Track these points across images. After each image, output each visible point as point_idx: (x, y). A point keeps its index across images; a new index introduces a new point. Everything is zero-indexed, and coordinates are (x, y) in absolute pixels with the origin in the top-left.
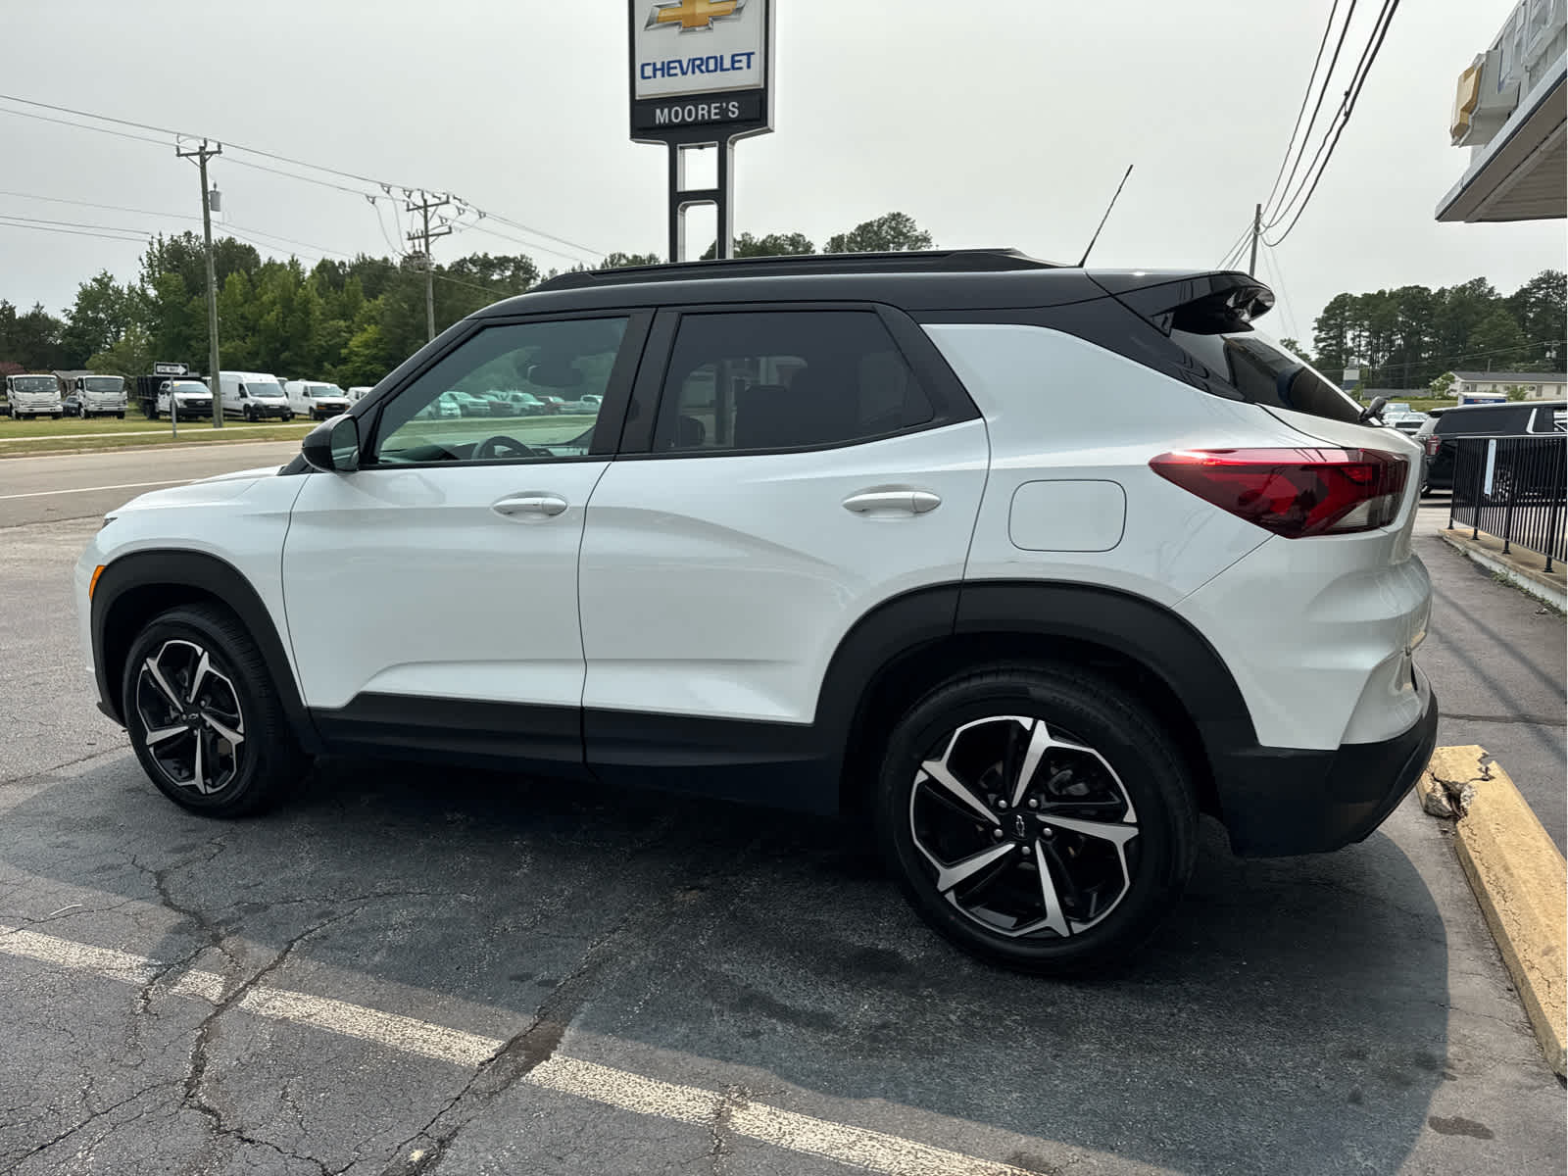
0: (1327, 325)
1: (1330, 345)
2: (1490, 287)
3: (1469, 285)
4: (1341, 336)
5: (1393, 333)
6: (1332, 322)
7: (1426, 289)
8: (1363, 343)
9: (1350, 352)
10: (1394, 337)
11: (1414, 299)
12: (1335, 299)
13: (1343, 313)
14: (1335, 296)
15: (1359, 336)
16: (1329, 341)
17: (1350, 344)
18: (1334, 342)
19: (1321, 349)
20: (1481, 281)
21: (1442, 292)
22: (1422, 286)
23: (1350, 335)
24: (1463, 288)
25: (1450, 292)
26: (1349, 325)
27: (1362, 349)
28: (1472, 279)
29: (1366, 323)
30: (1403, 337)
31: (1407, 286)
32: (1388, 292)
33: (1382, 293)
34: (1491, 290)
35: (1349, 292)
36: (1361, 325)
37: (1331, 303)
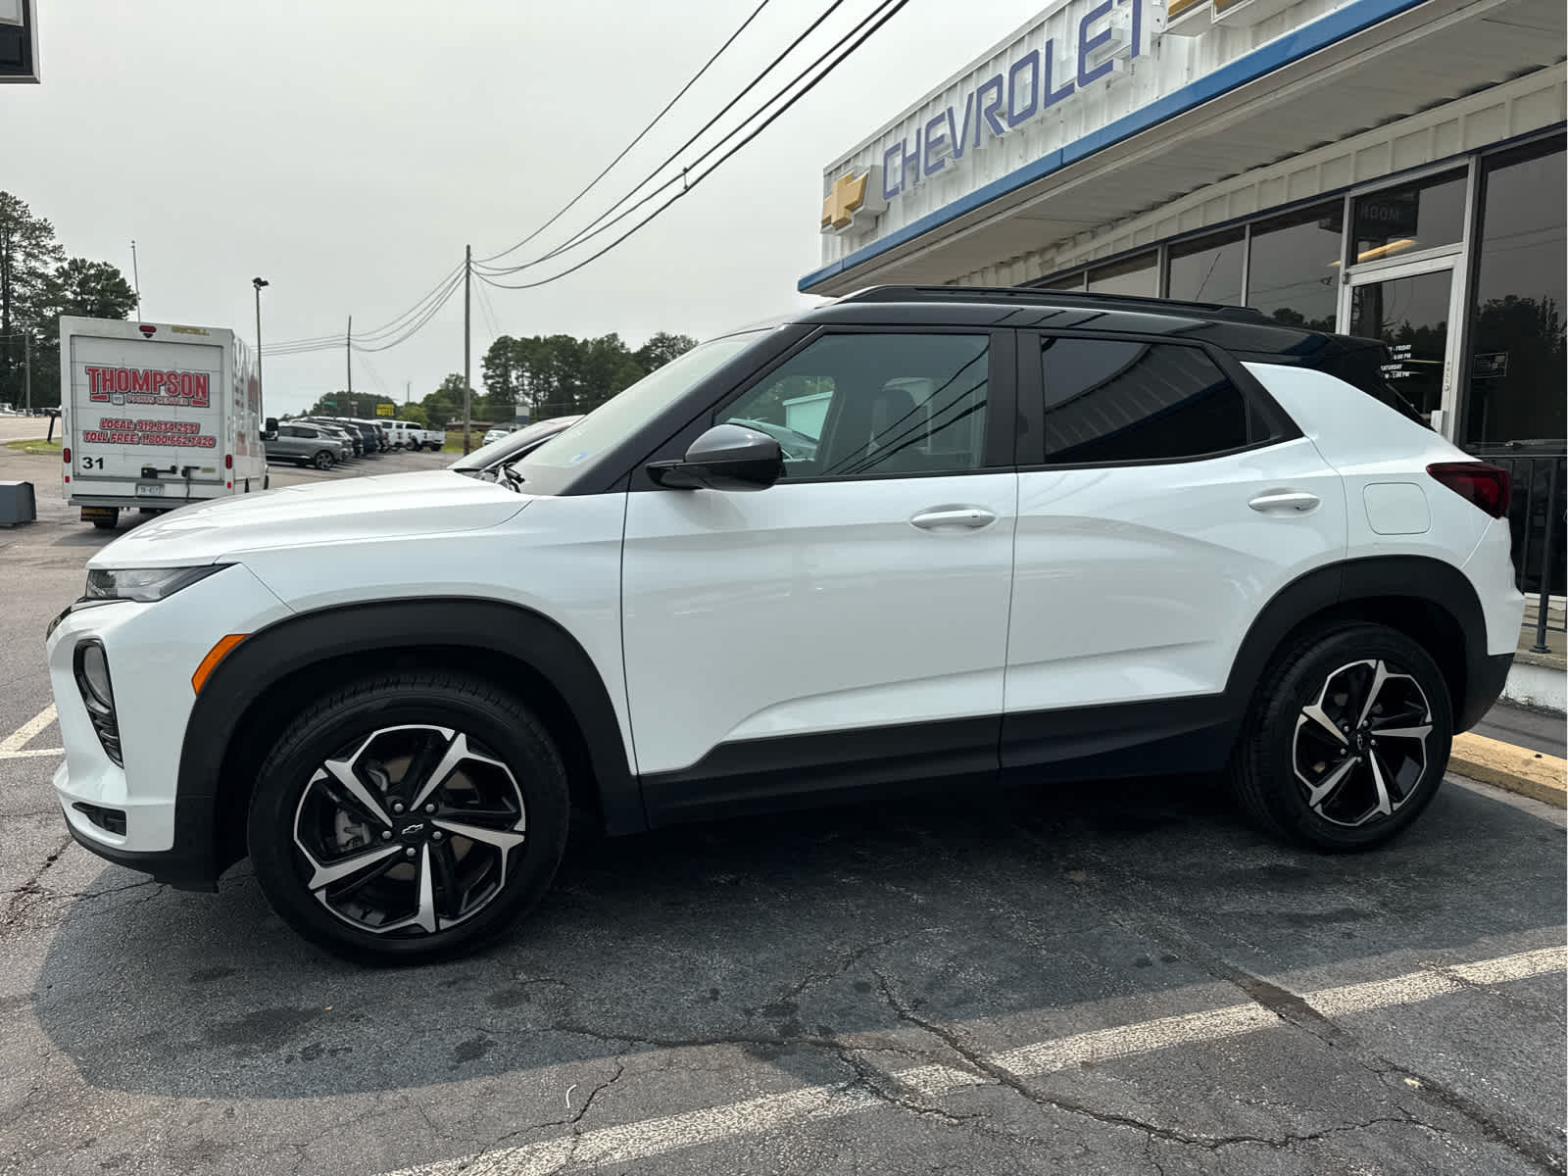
0: (493, 364)
1: (498, 382)
2: (621, 341)
3: (606, 339)
4: (506, 375)
5: (550, 376)
6: (497, 361)
7: (573, 339)
8: (526, 382)
9: (515, 391)
10: (551, 380)
11: (563, 346)
12: (499, 340)
13: (505, 354)
14: (498, 338)
15: (522, 376)
16: (497, 379)
17: (515, 383)
18: (501, 380)
19: (490, 386)
20: (614, 336)
21: (586, 342)
22: (570, 335)
23: (514, 374)
24: (601, 342)
25: (592, 343)
26: (513, 366)
27: (526, 388)
28: (607, 334)
29: (527, 364)
30: (559, 380)
31: (558, 334)
32: (542, 338)
33: (537, 339)
34: (623, 345)
35: (510, 335)
36: (523, 366)
37: (495, 344)
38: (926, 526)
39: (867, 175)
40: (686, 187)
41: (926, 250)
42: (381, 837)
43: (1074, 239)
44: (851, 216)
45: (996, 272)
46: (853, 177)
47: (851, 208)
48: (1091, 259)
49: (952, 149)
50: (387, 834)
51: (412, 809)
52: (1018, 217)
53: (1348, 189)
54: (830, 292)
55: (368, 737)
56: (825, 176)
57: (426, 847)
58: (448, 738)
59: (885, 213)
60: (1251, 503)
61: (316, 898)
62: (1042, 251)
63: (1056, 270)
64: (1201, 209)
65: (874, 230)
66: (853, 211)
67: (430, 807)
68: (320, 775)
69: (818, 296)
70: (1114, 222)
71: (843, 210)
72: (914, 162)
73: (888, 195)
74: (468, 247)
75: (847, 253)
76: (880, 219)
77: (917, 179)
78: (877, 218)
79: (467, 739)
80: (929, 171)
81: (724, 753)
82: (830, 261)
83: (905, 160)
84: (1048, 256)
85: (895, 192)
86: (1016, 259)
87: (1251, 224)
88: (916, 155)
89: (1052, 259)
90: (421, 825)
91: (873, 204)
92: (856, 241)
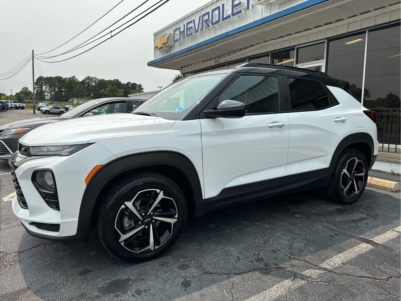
0: (38, 84)
1: (39, 89)
2: (76, 78)
3: (72, 78)
4: (41, 87)
5: (55, 88)
6: (39, 83)
7: (62, 77)
8: (48, 90)
9: (45, 92)
10: (55, 89)
11: (59, 79)
12: (39, 77)
13: (41, 81)
14: (39, 76)
15: (47, 88)
16: (39, 88)
17: (44, 90)
18: (40, 89)
19: (36, 90)
20: (74, 77)
21: (66, 78)
22: (61, 76)
23: (44, 87)
24: (70, 78)
25: (68, 79)
26: (44, 85)
27: (48, 91)
28: (72, 76)
29: (48, 84)
30: (58, 89)
31: (57, 76)
32: (52, 77)
33: (51, 77)
34: (77, 79)
35: (42, 76)
36: (47, 85)
37: (38, 78)
38: (271, 127)
39: (169, 36)
40: (111, 36)
41: (186, 57)
42: (139, 224)
43: (224, 55)
44: (164, 46)
45: (202, 63)
46: (164, 36)
47: (164, 44)
48: (229, 60)
49: (194, 30)
50: (140, 222)
51: (148, 214)
52: (213, 49)
53: (296, 46)
54: (157, 66)
55: (137, 194)
56: (154, 35)
57: (151, 225)
58: (158, 193)
59: (173, 46)
60: (334, 120)
61: (121, 244)
62: (215, 58)
63: (219, 63)
64: (258, 49)
65: (170, 51)
66: (165, 45)
67: (152, 213)
68: (123, 206)
69: (153, 67)
70: (235, 52)
71: (162, 44)
72: (183, 33)
73: (175, 41)
74: (33, 51)
75: (161, 56)
76: (172, 47)
77: (184, 37)
78: (171, 47)
79: (163, 192)
80: (187, 36)
81: (225, 191)
82: (156, 59)
83: (180, 33)
84: (217, 59)
85: (177, 40)
86: (208, 60)
87: (271, 53)
88: (184, 31)
89: (218, 60)
90: (150, 219)
91: (171, 43)
92: (164, 53)
